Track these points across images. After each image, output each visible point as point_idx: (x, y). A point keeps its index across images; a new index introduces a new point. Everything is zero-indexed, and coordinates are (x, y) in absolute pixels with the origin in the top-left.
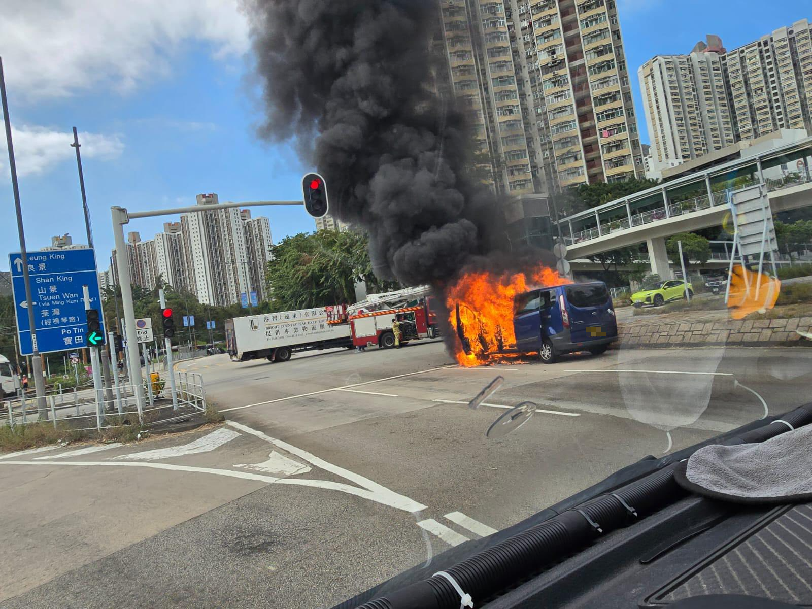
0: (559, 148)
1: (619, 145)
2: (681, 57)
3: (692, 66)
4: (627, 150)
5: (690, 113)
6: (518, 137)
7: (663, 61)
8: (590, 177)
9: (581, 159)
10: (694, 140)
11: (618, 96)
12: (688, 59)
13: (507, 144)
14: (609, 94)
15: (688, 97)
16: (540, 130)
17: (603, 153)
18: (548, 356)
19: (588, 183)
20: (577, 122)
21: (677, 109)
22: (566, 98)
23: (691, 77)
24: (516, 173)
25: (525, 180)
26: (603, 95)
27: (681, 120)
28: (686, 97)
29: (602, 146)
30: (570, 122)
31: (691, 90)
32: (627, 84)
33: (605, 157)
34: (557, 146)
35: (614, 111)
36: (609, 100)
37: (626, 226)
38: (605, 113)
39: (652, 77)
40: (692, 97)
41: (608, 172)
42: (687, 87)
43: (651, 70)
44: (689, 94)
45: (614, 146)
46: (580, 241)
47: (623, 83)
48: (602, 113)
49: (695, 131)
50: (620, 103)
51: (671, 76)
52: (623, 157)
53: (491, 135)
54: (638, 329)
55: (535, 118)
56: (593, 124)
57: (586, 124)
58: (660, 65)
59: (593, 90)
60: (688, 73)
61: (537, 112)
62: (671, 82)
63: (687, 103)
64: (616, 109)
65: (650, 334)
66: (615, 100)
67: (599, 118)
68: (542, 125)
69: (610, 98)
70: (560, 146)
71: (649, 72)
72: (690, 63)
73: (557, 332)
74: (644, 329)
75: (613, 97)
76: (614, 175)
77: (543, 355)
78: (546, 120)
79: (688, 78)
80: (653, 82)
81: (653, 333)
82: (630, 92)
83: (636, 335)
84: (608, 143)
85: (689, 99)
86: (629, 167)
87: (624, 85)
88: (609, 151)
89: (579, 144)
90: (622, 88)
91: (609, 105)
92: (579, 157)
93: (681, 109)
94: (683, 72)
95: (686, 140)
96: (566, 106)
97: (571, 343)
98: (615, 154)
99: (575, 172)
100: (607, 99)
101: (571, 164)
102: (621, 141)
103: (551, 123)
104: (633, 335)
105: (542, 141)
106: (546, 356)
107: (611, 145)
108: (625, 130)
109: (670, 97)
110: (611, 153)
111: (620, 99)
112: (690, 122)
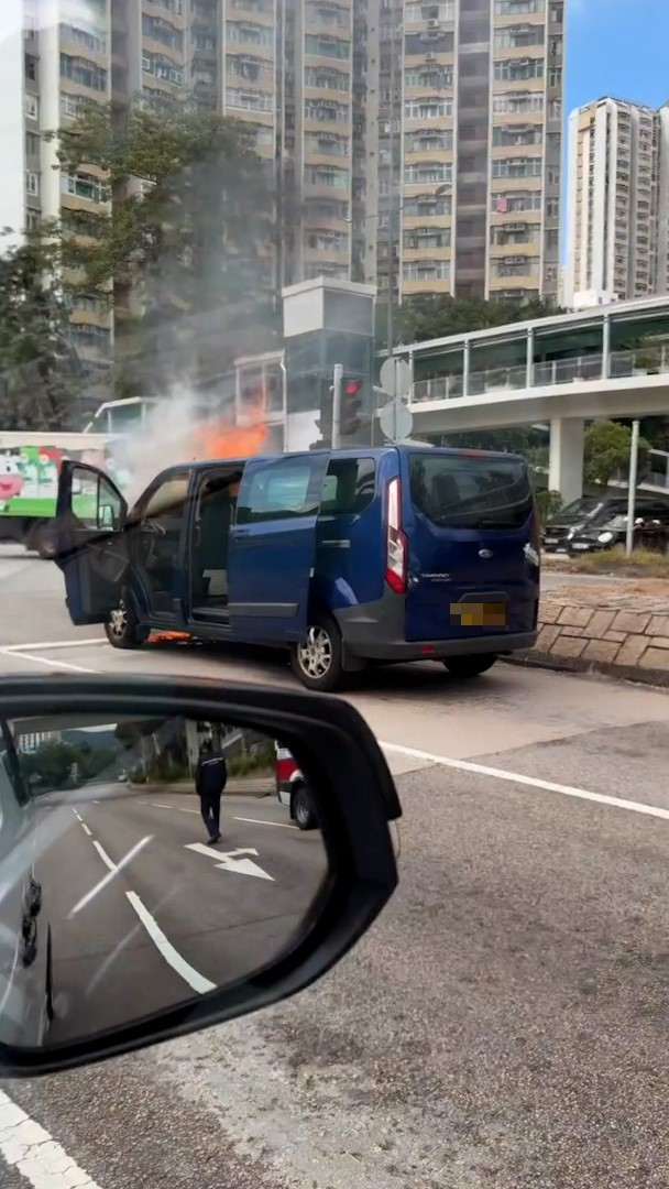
0: (411, 215)
1: (522, 232)
2: (645, 109)
3: (660, 130)
4: (536, 245)
5: (641, 216)
6: (335, 172)
7: (615, 108)
8: (459, 285)
9: (448, 244)
10: (637, 269)
11: (537, 136)
12: (655, 118)
13: (314, 182)
14: (522, 126)
15: (643, 187)
16: (383, 168)
17: (492, 242)
18: (319, 667)
19: (452, 294)
20: (454, 169)
21: (621, 205)
22: (441, 114)
23: (654, 152)
24: (321, 245)
25: (335, 265)
26: (511, 126)
27: (624, 226)
28: (638, 186)
29: (492, 227)
30: (440, 165)
31: (649, 175)
32: (559, 115)
33: (493, 251)
34: (407, 210)
35: (525, 162)
36: (520, 138)
37: (519, 383)
38: (508, 163)
39: (592, 134)
40: (649, 189)
41: (493, 282)
42: (643, 169)
43: (593, 120)
44: (644, 181)
45: (512, 233)
46: (425, 398)
47: (550, 113)
48: (504, 162)
49: (642, 252)
50: (539, 150)
51: (623, 142)
52: (526, 258)
53: (285, 153)
54: (585, 614)
55: (377, 141)
56: (482, 180)
57: (470, 178)
58: (609, 115)
59: (494, 110)
60: (650, 142)
61: (381, 129)
62: (621, 152)
63: (639, 197)
64: (530, 160)
65: (621, 637)
66: (531, 142)
67: (495, 172)
68: (388, 158)
69: (523, 135)
70: (415, 209)
71: (588, 124)
72: (658, 126)
73: (360, 600)
74: (603, 618)
75: (528, 133)
76: (502, 291)
77: (307, 662)
78: (396, 151)
79: (649, 153)
80: (592, 144)
81: (630, 634)
82: (559, 134)
83: (577, 632)
84: (504, 226)
85: (643, 192)
86: (533, 280)
87: (552, 116)
88: (502, 241)
89: (450, 213)
90: (548, 123)
91: (518, 150)
92: (444, 239)
93: (627, 207)
94: (643, 138)
95: (625, 265)
96: (439, 131)
97: (403, 643)
98: (512, 248)
99: (433, 269)
100: (516, 135)
101: (429, 251)
102: (526, 225)
103: (404, 158)
104: (566, 631)
105: (381, 191)
106: (312, 666)
107: (508, 230)
108: (538, 206)
109: (614, 181)
110: (506, 246)
111: (541, 142)
112: (638, 233)
